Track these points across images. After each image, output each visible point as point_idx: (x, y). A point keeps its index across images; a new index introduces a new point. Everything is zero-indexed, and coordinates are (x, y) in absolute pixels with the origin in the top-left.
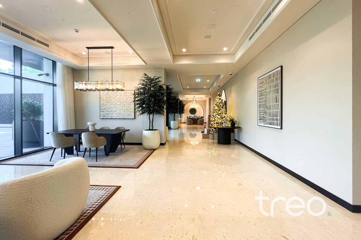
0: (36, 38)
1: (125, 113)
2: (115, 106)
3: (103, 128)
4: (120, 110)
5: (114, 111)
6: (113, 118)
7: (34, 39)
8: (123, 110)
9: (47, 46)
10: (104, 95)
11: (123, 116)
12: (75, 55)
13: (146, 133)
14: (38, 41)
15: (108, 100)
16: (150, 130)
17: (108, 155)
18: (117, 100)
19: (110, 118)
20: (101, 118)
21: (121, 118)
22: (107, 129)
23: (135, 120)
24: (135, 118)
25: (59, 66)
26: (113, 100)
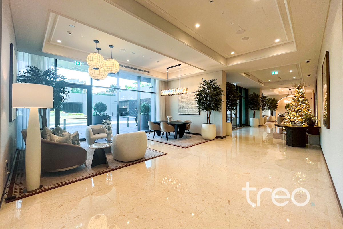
0: (144, 70)
1: (193, 110)
2: (187, 105)
3: (178, 120)
4: (190, 108)
5: (186, 109)
6: (186, 114)
7: (142, 71)
8: (192, 108)
9: (149, 72)
10: (181, 97)
11: (192, 113)
12: (164, 74)
13: (204, 126)
14: (145, 71)
15: (183, 101)
16: (207, 124)
17: (176, 139)
18: (188, 100)
19: (184, 113)
20: (179, 113)
21: (191, 114)
22: (180, 121)
23: (200, 115)
24: (199, 114)
25: (157, 81)
26: (186, 100)
